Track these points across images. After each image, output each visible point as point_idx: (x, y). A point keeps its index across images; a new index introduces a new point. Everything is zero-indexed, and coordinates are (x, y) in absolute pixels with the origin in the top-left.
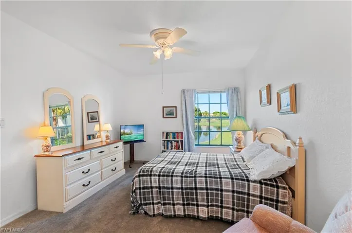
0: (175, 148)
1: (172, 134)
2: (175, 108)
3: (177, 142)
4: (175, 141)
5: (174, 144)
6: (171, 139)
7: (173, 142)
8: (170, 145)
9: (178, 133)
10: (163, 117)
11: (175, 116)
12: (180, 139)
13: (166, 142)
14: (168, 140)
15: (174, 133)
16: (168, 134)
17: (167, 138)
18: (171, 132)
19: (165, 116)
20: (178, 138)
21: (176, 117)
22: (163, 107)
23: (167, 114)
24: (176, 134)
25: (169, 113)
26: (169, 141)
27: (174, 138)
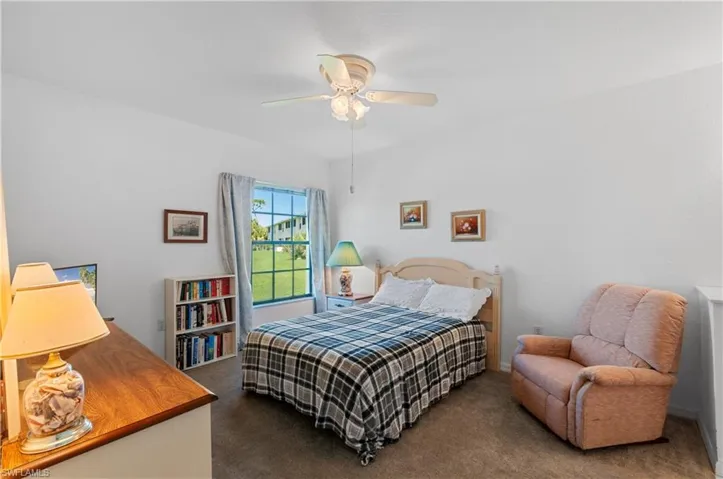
0: (209, 321)
1: (197, 287)
2: (202, 217)
3: (215, 303)
4: (209, 303)
5: (207, 310)
6: (197, 300)
7: (205, 305)
8: (193, 314)
9: (213, 281)
10: (166, 240)
11: (201, 237)
12: (220, 297)
13: (183, 309)
14: (187, 302)
15: (204, 283)
16: (186, 287)
17: (183, 298)
18: (197, 281)
19: (171, 236)
20: (215, 295)
21: (205, 240)
22: (167, 212)
23: (176, 233)
24: (210, 284)
25: (183, 229)
26: (192, 305)
27: (205, 295)
